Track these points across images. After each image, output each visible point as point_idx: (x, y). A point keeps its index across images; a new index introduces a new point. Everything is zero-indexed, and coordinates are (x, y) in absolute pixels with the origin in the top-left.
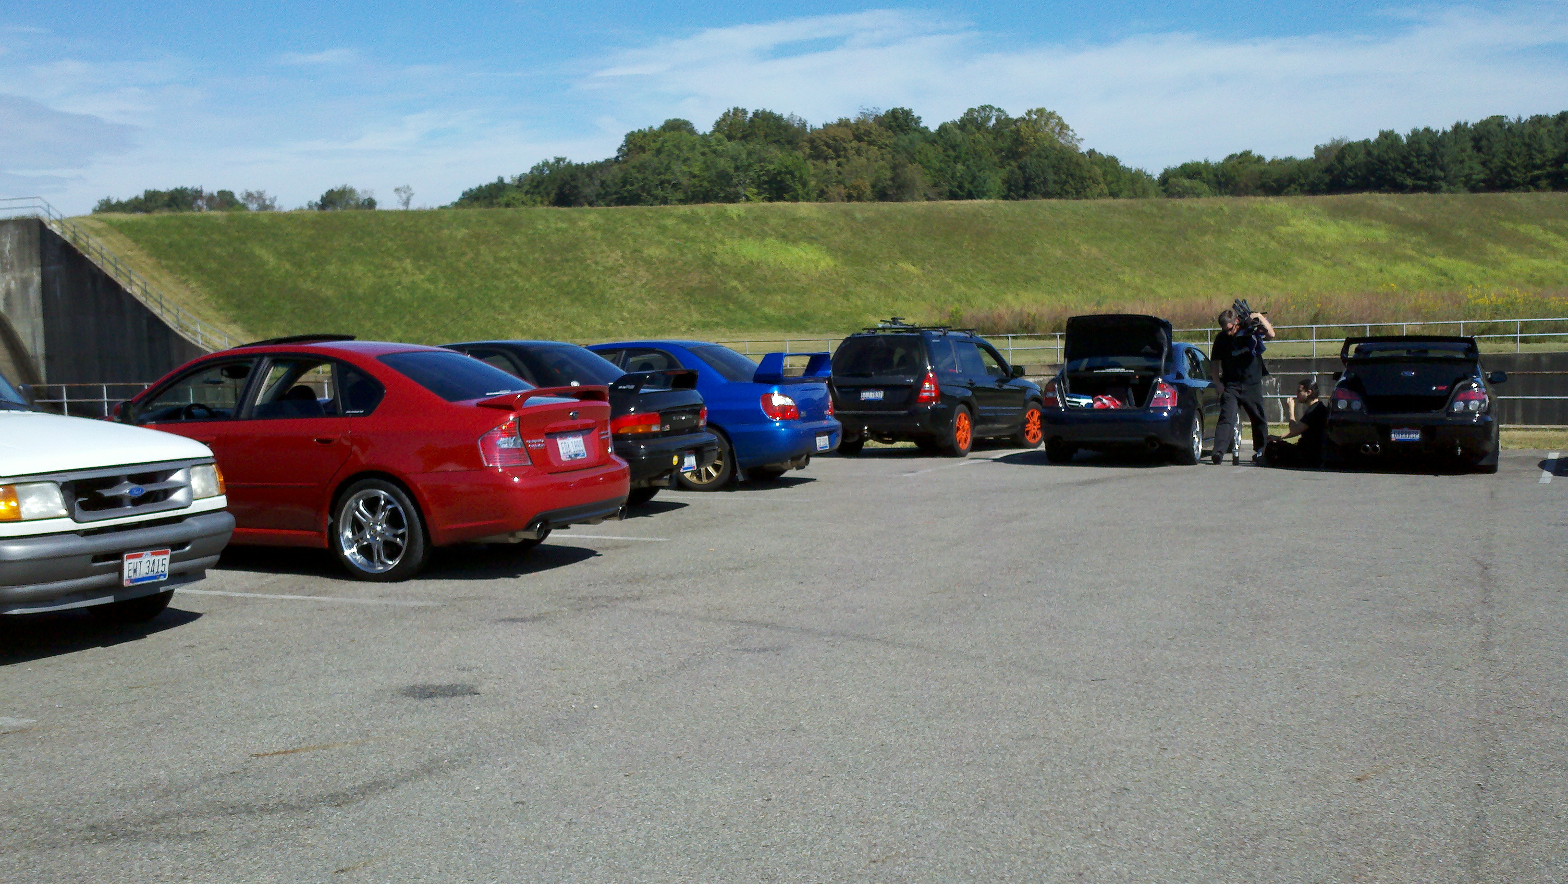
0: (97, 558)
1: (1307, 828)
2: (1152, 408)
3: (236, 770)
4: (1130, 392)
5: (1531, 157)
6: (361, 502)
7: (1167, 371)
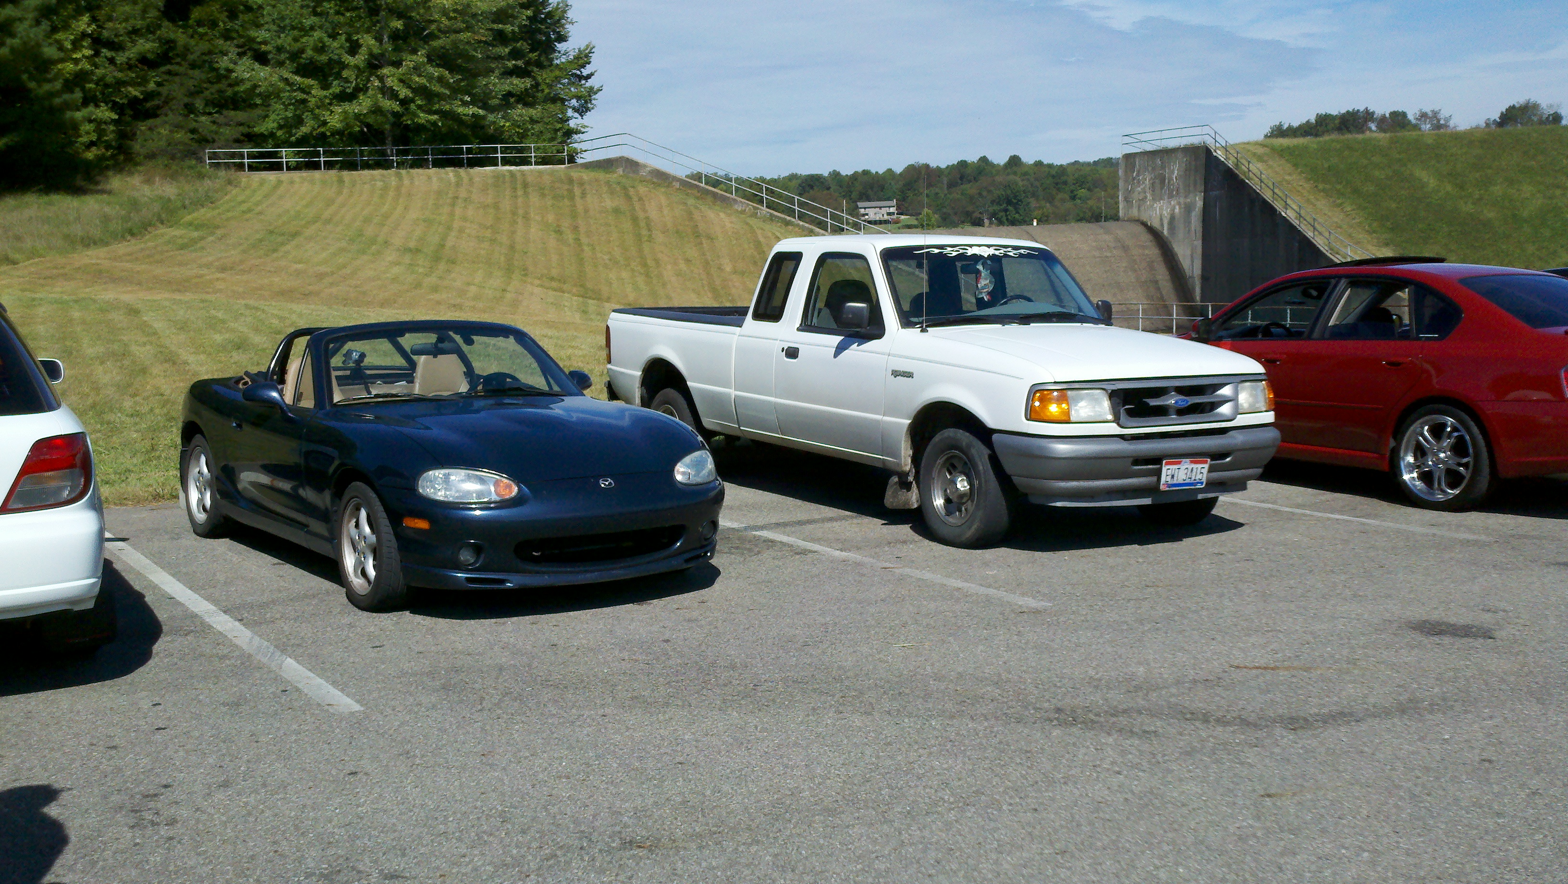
0: (1137, 461)
3: (1211, 678)
6: (1426, 428)
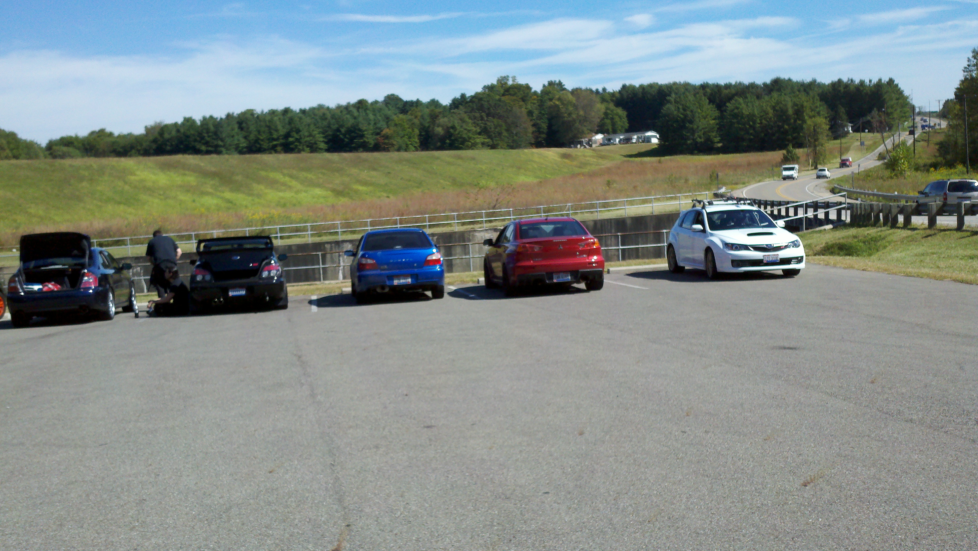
1: (251, 501)
2: (82, 288)
4: (66, 279)
5: (271, 133)
7: (89, 265)
